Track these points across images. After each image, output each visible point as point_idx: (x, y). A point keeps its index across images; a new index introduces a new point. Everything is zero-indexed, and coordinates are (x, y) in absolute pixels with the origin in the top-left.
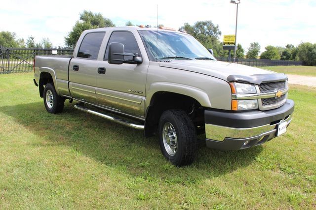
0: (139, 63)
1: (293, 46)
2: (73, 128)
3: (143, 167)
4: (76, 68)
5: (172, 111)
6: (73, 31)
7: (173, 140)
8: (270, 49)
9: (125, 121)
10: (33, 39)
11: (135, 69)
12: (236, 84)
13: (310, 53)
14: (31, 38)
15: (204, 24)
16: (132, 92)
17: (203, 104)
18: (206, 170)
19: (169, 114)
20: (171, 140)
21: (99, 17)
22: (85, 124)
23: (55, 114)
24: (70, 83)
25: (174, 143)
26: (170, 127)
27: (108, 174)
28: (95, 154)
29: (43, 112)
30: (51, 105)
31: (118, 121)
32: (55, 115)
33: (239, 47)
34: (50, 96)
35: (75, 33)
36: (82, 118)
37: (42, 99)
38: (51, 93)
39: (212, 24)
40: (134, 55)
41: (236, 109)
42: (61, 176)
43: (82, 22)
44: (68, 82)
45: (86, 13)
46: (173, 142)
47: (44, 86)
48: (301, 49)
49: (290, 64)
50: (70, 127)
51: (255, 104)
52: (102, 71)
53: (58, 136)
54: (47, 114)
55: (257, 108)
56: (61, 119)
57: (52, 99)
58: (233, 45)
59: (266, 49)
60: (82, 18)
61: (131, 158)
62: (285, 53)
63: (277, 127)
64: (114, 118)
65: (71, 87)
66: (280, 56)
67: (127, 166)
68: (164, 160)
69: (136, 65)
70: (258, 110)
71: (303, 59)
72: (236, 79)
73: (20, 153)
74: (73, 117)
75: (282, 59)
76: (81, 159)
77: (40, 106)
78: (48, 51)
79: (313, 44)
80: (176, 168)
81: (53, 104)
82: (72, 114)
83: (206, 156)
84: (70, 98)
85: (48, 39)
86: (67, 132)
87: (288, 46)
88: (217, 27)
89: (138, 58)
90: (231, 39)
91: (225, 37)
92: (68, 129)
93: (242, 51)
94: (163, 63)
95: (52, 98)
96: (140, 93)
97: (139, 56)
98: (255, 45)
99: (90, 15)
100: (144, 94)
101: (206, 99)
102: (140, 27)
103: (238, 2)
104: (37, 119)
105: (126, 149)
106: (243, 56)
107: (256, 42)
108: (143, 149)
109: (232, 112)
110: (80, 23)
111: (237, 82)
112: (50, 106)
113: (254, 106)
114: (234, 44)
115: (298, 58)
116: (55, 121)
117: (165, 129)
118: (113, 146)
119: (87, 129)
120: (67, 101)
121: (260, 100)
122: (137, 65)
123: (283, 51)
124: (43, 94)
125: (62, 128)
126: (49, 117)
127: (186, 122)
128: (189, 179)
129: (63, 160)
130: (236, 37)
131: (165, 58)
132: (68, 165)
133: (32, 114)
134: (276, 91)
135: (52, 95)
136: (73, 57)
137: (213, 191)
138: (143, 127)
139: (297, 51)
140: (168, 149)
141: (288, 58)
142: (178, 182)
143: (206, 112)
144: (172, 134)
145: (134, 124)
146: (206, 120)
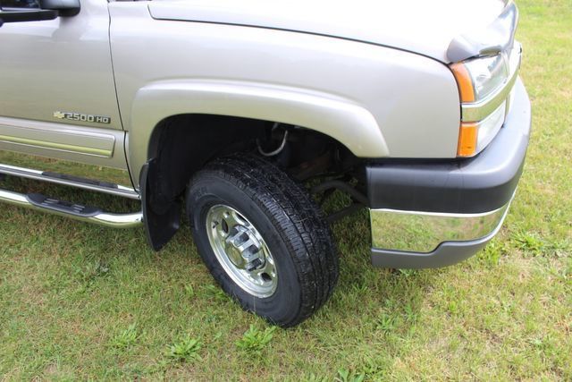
0: (67, 13)
20: (248, 259)
25: (260, 264)
26: (230, 215)
41: (472, 152)
46: (256, 263)
64: (31, 198)
69: (58, 19)
100: (115, 123)
122: (63, 21)
127: (297, 207)
138: (135, 218)
143: (373, 172)
144: (245, 238)
145: (105, 211)
146: (372, 199)
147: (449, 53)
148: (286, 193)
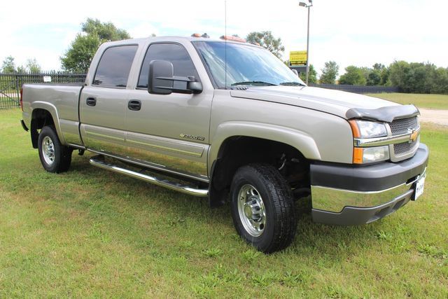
0: (197, 92)
1: (384, 66)
2: (90, 195)
3: (211, 256)
4: (92, 101)
5: (255, 167)
6: (72, 48)
7: (257, 212)
8: (352, 71)
9: (174, 183)
10: (12, 59)
11: (189, 102)
12: (360, 122)
13: (406, 75)
14: (10, 59)
15: (260, 36)
16: (187, 138)
17: (307, 156)
18: (311, 258)
19: (249, 171)
20: (254, 213)
21: (111, 27)
22: (108, 188)
23: (58, 173)
24: (82, 125)
25: (259, 217)
26: (250, 192)
27: (159, 272)
28: (132, 238)
29: (39, 172)
30: (51, 159)
31: (164, 184)
32: (59, 175)
33: (311, 68)
34: (48, 146)
35: (75, 51)
36: (101, 179)
37: (36, 151)
38: (50, 141)
39: (271, 37)
40: (189, 80)
41: (360, 162)
42: (82, 279)
43: (85, 34)
44: (77, 123)
45: (90, 21)
46: (257, 215)
47: (39, 131)
48: (395, 70)
49: (380, 91)
50: (85, 193)
51: (385, 153)
52: (135, 105)
53: (68, 210)
54: (45, 174)
55: (388, 158)
56: (68, 182)
57: (52, 151)
58: (303, 65)
59: (346, 70)
60: (85, 30)
61: (190, 243)
62: (372, 76)
63: (414, 187)
64: (157, 178)
65: (84, 132)
66: (365, 80)
67: (187, 256)
68: (242, 244)
69: (192, 94)
70: (389, 161)
71: (397, 84)
72: (360, 115)
73: (9, 242)
74: (87, 178)
75: (369, 84)
76: (111, 248)
77: (32, 161)
78: (37, 77)
79: (409, 63)
80: (264, 257)
81: (53, 158)
82: (85, 174)
83: (305, 233)
84: (79, 149)
85: (35, 60)
86: (81, 203)
87: (376, 66)
88: (279, 40)
89: (196, 85)
90: (300, 56)
91: (292, 54)
92: (81, 198)
93: (314, 73)
94: (236, 92)
95: (53, 148)
96: (200, 140)
97: (196, 81)
98: (331, 65)
99: (97, 24)
100: (206, 141)
101: (311, 147)
102: (194, 35)
103: (309, 4)
104: (30, 183)
105: (180, 227)
106: (315, 80)
107: (332, 61)
108: (205, 227)
109: (354, 166)
110: (82, 36)
111: (360, 119)
112: (49, 161)
113: (383, 155)
114: (305, 64)
115: (390, 83)
116: (59, 184)
117: (242, 195)
118: (157, 223)
119: (111, 196)
120: (76, 152)
121: (392, 146)
122: (194, 96)
123: (369, 72)
124: (36, 142)
125: (71, 196)
126: (48, 178)
127: (279, 184)
128: (289, 274)
129: (82, 252)
130: (307, 53)
131: (237, 84)
132: (92, 259)
133: (21, 175)
134: (410, 131)
135: (52, 145)
136: (86, 85)
137: (332, 293)
138: (204, 192)
139: (388, 73)
140: (247, 225)
141: (377, 82)
142: (274, 280)
143: (313, 167)
144: (255, 202)
145: (190, 187)
146: (312, 181)
147: (348, 114)
148: (276, 177)
